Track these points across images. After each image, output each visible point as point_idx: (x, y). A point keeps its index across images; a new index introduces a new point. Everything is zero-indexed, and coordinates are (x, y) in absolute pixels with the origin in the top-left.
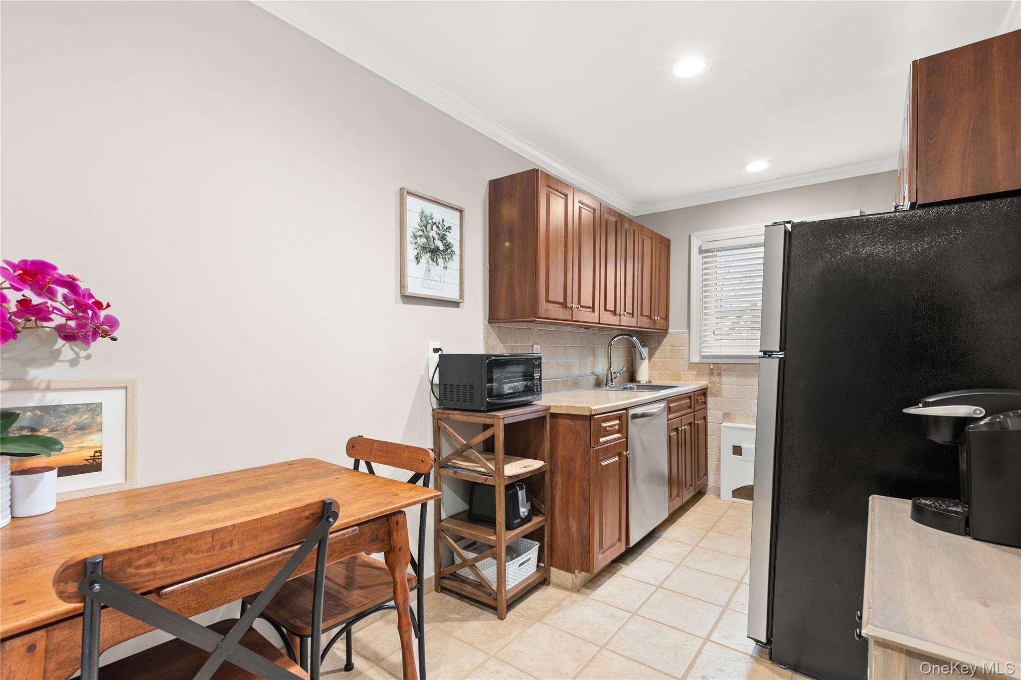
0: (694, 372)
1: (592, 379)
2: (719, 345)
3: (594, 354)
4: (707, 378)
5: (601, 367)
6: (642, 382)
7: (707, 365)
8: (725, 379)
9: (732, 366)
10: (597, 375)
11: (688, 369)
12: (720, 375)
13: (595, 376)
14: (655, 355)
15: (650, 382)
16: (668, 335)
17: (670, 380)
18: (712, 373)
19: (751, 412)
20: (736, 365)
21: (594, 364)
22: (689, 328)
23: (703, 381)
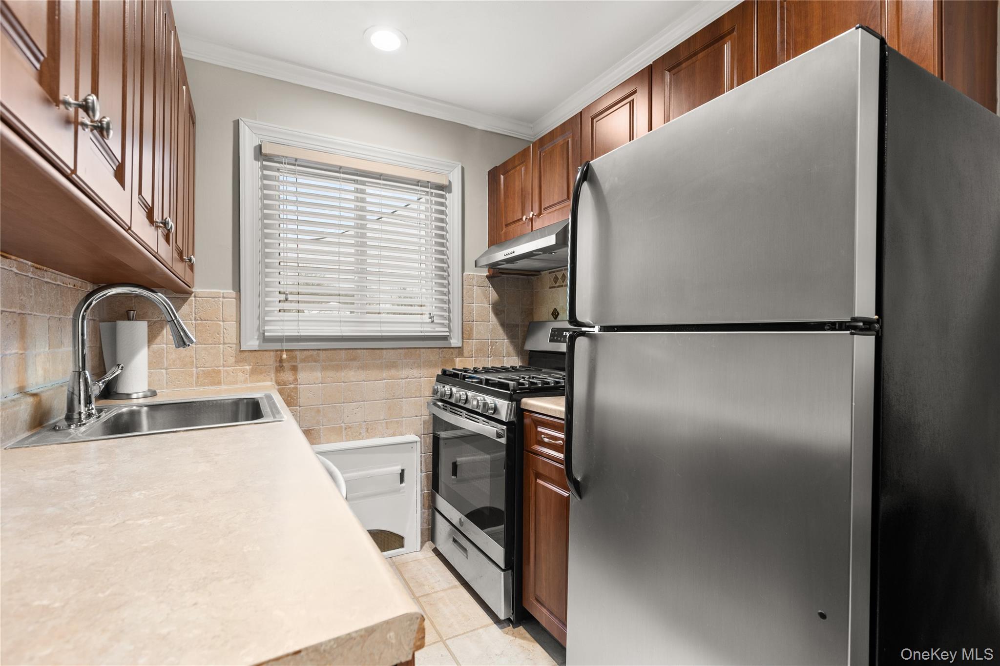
0: (248, 367)
1: (25, 409)
2: (295, 319)
3: (23, 335)
4: (273, 375)
5: (40, 372)
6: (134, 396)
7: (272, 353)
8: (303, 376)
9: (315, 353)
10: (34, 395)
11: (236, 362)
12: (294, 369)
13: (30, 400)
14: (159, 338)
15: (154, 394)
16: (192, 298)
17: (197, 386)
18: (281, 366)
19: (343, 422)
20: (320, 352)
21: (23, 363)
22: (237, 285)
23: (264, 381)
